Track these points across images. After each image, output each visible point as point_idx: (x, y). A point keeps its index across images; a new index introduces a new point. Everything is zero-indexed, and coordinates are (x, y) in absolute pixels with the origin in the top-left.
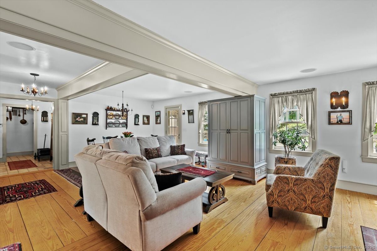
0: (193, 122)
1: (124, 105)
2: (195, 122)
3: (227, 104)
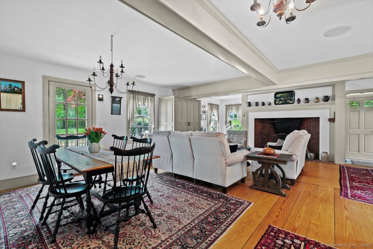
0: (119, 113)
1: (114, 69)
2: (121, 113)
3: (188, 102)
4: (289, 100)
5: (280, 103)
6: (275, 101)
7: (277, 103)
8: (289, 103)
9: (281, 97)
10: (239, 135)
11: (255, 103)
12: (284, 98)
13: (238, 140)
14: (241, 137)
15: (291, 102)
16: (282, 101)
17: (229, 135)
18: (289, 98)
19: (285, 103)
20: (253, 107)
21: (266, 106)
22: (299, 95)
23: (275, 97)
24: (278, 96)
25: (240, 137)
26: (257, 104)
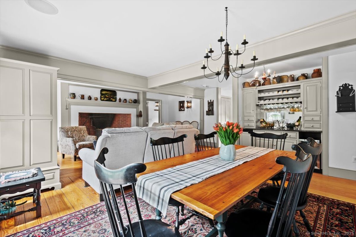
4: (112, 98)
5: (105, 100)
6: (101, 98)
7: (102, 99)
8: (112, 101)
9: (106, 94)
10: (80, 132)
11: (80, 96)
12: (108, 95)
13: (79, 138)
14: (83, 134)
15: (114, 100)
16: (107, 98)
17: (66, 133)
18: (112, 96)
19: (109, 100)
20: (78, 99)
21: (93, 101)
22: (120, 95)
23: (101, 93)
24: (104, 92)
25: (81, 134)
26: (83, 97)
